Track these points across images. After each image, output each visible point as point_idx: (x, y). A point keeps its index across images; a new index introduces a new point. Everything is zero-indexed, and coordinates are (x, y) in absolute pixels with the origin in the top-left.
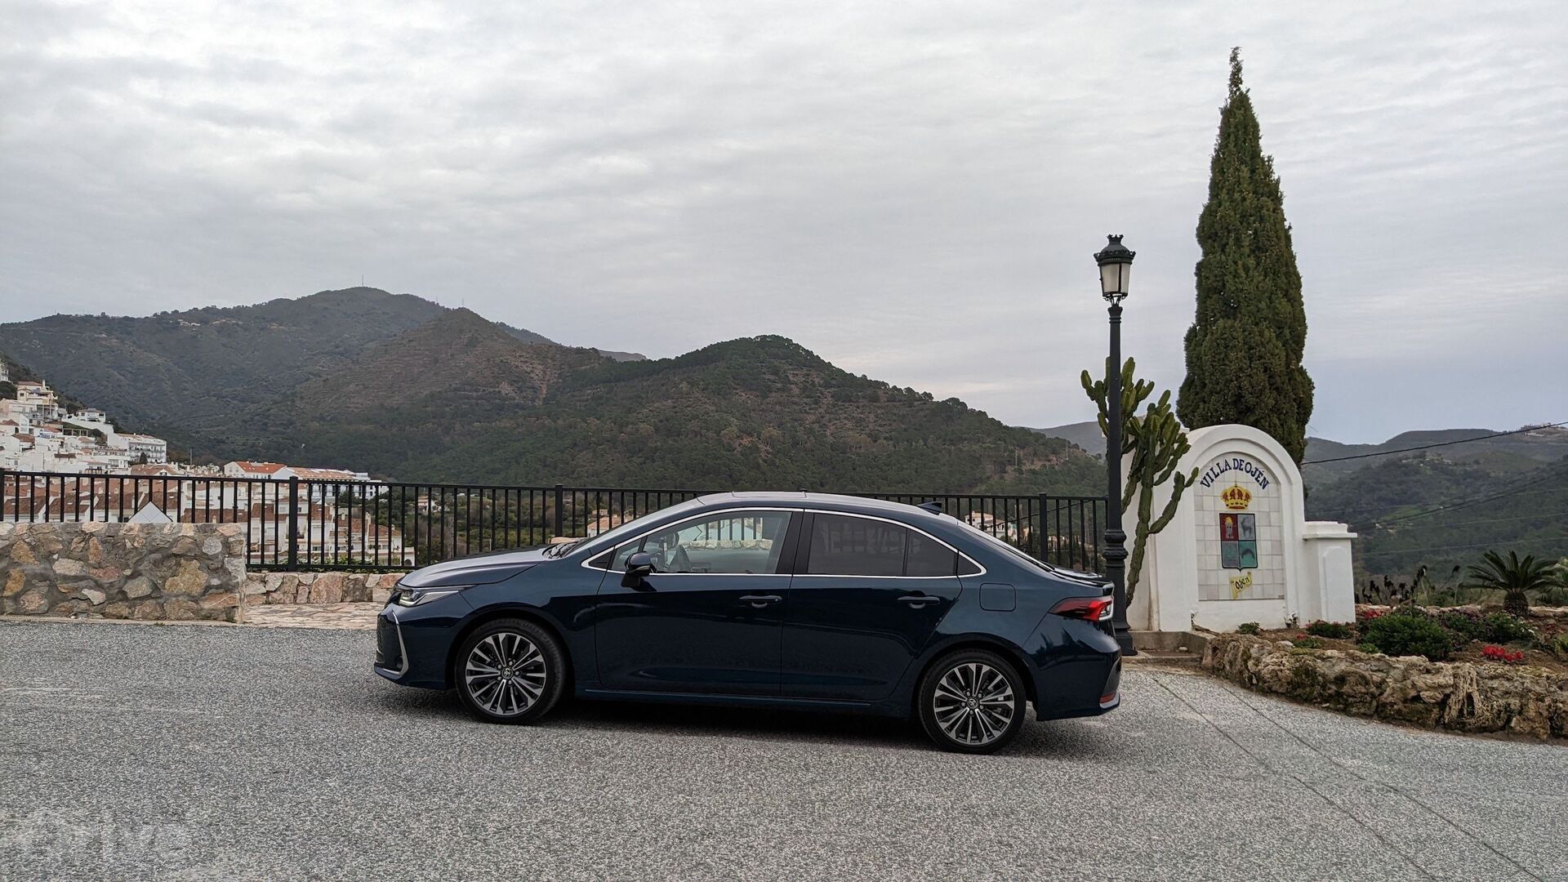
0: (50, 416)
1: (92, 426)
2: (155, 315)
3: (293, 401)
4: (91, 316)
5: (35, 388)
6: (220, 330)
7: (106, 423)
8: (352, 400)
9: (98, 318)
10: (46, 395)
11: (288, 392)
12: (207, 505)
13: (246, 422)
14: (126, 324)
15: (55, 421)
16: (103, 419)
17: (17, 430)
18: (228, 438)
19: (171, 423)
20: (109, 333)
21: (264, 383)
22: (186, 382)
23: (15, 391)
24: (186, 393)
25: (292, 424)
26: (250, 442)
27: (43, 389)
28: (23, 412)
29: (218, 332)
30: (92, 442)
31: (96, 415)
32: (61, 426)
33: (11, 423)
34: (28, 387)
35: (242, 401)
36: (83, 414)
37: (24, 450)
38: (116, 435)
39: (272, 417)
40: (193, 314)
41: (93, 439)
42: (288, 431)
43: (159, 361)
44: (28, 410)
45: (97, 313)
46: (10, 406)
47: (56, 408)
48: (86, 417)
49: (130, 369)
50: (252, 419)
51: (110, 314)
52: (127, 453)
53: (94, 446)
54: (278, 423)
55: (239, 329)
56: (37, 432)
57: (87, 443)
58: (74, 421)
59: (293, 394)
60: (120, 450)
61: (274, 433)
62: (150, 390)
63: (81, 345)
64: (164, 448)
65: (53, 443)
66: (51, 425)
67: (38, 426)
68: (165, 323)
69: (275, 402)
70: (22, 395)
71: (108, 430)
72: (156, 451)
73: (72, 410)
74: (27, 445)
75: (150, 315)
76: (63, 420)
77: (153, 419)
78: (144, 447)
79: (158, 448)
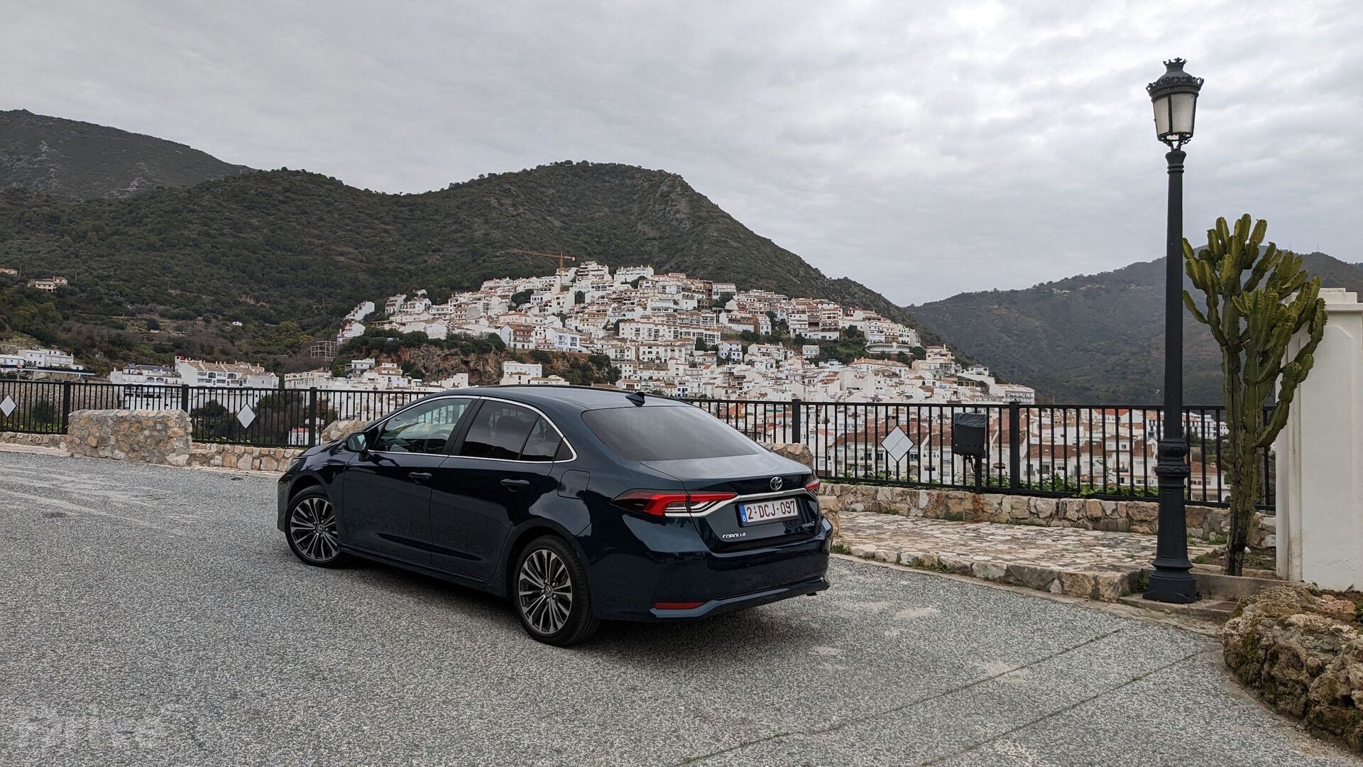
0: (949, 372)
1: (979, 378)
2: (1034, 286)
3: (1149, 352)
4: (986, 292)
5: (938, 350)
6: (1086, 294)
7: (989, 376)
8: (1204, 348)
9: (991, 293)
10: (945, 355)
11: (1145, 344)
12: (1053, 441)
13: (1107, 371)
14: (1011, 298)
15: (952, 376)
16: (987, 373)
17: (924, 383)
18: (1093, 386)
19: (1047, 375)
20: (1000, 305)
21: (1124, 337)
22: (1059, 340)
23: (925, 353)
24: (1059, 349)
25: (1148, 371)
26: (1111, 390)
27: (944, 351)
28: (930, 369)
29: (1085, 295)
30: (977, 391)
31: (982, 370)
32: (956, 379)
33: (920, 378)
34: (934, 350)
35: (1105, 354)
36: (972, 370)
37: (926, 398)
38: (996, 385)
39: (1130, 367)
40: (1065, 283)
41: (979, 389)
42: (1145, 378)
43: (1037, 324)
44: (932, 368)
45: (990, 289)
46: (921, 365)
47: (953, 366)
48: (974, 372)
49: (1016, 332)
50: (1113, 369)
51: (1000, 289)
52: (1004, 400)
53: (979, 394)
54: (1136, 371)
55: (1102, 292)
56: (938, 384)
57: (974, 392)
58: (966, 375)
59: (1149, 346)
60: (998, 397)
61: (1132, 380)
62: (1031, 348)
63: (979, 315)
64: (1033, 395)
65: (946, 392)
66: (949, 379)
67: (940, 379)
68: (1043, 292)
69: (1133, 354)
70: (929, 356)
71: (990, 381)
72: (1026, 398)
73: (965, 366)
74: (928, 394)
75: (1030, 287)
76: (958, 374)
77: (1033, 372)
78: (1017, 395)
79: (1028, 395)
